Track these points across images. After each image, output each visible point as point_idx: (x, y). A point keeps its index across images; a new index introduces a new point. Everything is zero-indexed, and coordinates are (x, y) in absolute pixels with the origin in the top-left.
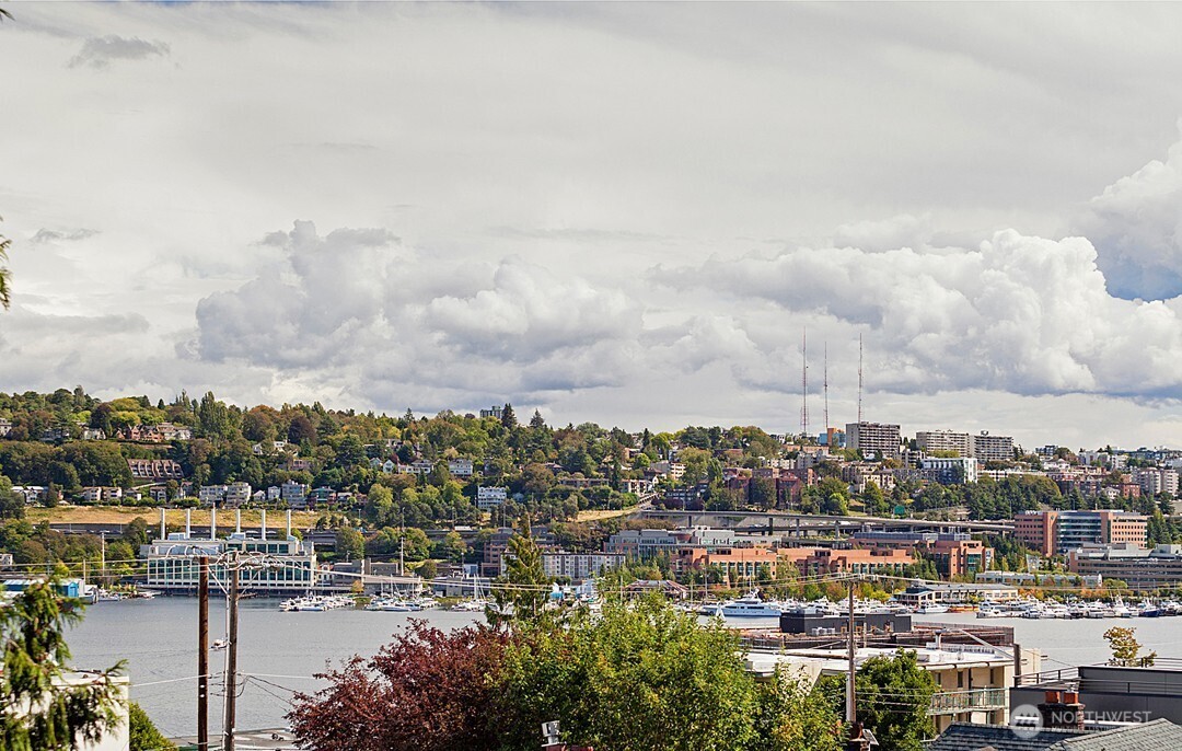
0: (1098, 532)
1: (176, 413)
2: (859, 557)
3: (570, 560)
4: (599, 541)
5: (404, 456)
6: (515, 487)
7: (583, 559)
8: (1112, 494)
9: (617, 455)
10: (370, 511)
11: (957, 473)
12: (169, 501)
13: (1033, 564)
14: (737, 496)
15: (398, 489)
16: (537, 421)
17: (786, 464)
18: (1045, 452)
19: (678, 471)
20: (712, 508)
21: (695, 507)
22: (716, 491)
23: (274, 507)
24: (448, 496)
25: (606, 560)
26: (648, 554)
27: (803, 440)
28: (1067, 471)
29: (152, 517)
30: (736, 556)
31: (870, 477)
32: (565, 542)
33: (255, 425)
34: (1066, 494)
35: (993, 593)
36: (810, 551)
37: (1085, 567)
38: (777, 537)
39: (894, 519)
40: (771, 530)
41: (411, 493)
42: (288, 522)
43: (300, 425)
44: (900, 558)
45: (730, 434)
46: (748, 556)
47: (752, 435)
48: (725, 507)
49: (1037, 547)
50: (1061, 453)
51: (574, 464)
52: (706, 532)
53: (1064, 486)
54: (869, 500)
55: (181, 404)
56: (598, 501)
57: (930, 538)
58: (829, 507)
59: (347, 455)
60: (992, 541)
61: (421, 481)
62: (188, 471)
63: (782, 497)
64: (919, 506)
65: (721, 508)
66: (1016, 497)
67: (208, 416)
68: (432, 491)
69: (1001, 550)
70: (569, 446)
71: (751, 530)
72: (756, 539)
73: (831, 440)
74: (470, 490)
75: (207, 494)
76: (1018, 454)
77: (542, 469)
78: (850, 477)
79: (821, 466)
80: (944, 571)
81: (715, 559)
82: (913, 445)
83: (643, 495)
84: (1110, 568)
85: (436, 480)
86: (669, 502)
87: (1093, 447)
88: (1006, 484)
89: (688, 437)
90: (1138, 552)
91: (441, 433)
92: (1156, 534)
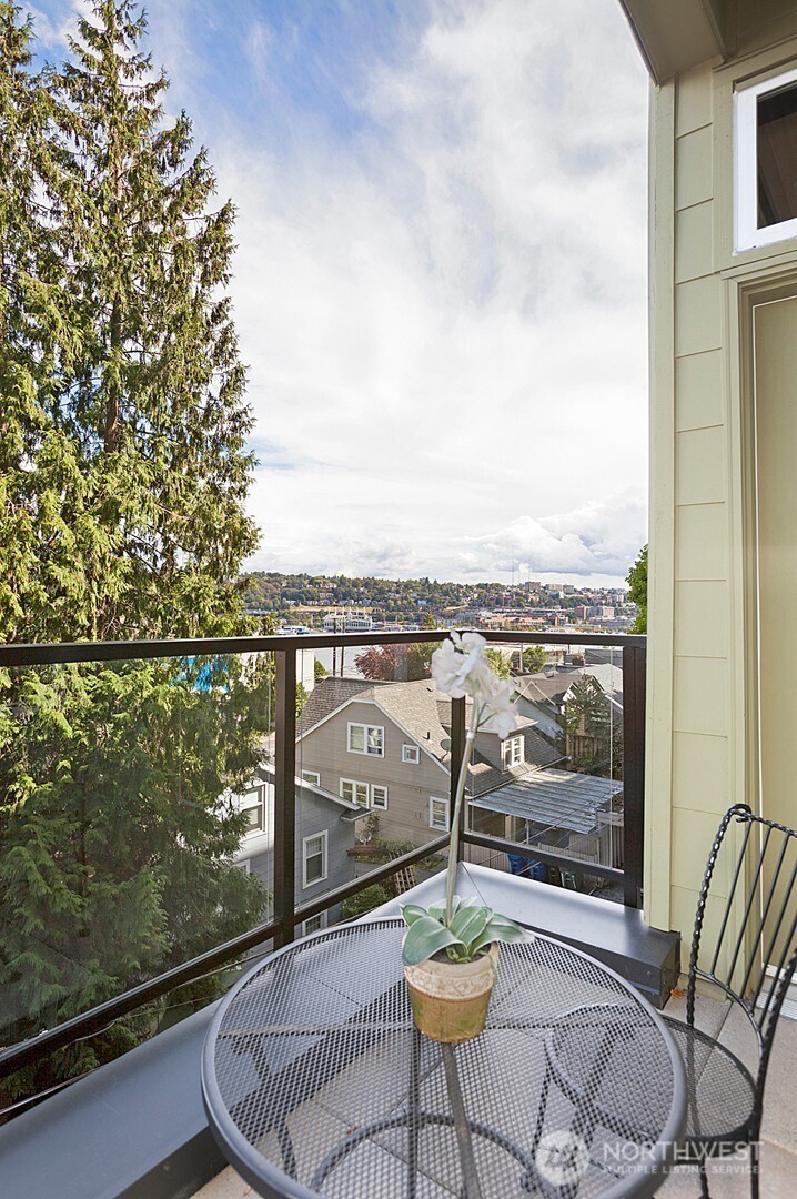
0: (599, 612)
1: (333, 580)
4: (453, 615)
5: (398, 592)
6: (428, 600)
7: (448, 621)
8: (603, 602)
9: (459, 592)
10: (387, 607)
11: (558, 595)
12: (331, 605)
13: (580, 622)
14: (492, 602)
15: (396, 601)
16: (435, 582)
17: (507, 593)
18: (584, 590)
19: (476, 596)
20: (486, 606)
21: (480, 606)
22: (487, 601)
23: (360, 606)
24: (410, 603)
25: (455, 621)
26: (467, 619)
27: (512, 587)
28: (591, 596)
29: (325, 609)
30: (493, 620)
31: (531, 597)
32: (443, 616)
33: (355, 583)
34: (590, 602)
35: (568, 630)
36: (514, 618)
37: (595, 623)
38: (505, 614)
39: (539, 609)
40: (503, 612)
41: (399, 602)
42: (364, 610)
43: (367, 583)
44: (540, 620)
45: (491, 585)
46: (496, 620)
47: (497, 585)
49: (582, 617)
50: (588, 590)
51: (446, 594)
52: (484, 613)
53: (589, 599)
54: (532, 604)
55: (334, 578)
56: (453, 604)
57: (549, 614)
58: (520, 606)
59: (381, 591)
60: (567, 615)
61: (402, 599)
62: (336, 596)
63: (506, 603)
64: (546, 605)
65: (488, 607)
66: (575, 602)
67: (342, 581)
68: (405, 602)
69: (570, 618)
70: (445, 588)
71: (497, 612)
72: (498, 615)
73: (520, 587)
74: (416, 601)
75: (341, 603)
76: (575, 590)
77: (437, 595)
78: (526, 597)
79: (517, 594)
80: (553, 624)
81: (486, 621)
82: (544, 588)
83: (465, 602)
84: (603, 623)
85: (406, 598)
86: (474, 605)
87: (598, 588)
88: (572, 599)
89: (478, 586)
90: (611, 618)
91: (408, 585)
92: (617, 613)
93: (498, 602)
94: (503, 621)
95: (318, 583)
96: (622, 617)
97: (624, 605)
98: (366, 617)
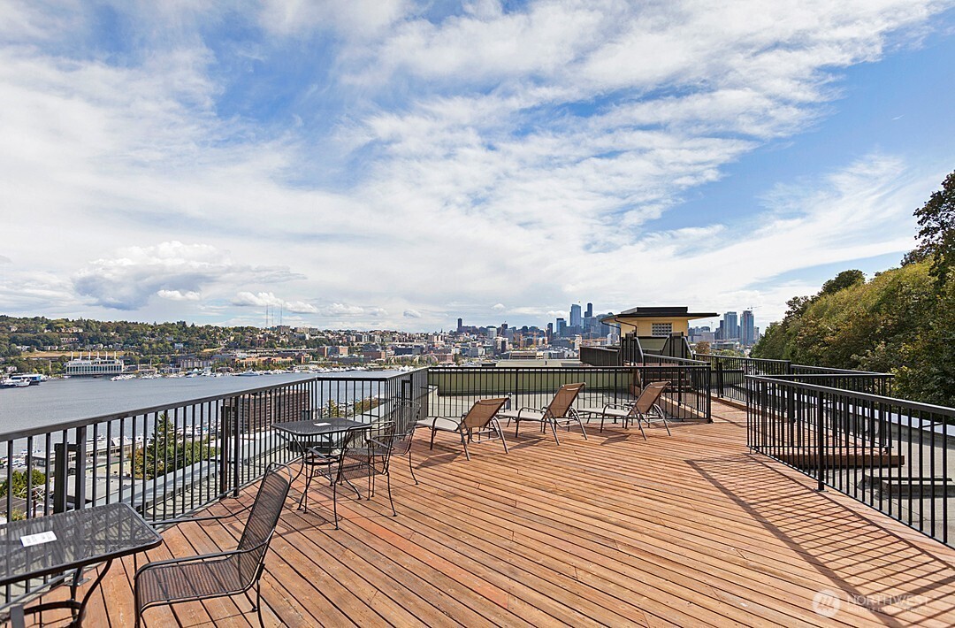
0: (337, 351)
1: (78, 324)
2: (279, 359)
3: (201, 363)
4: (210, 357)
5: (153, 336)
6: (185, 343)
7: (205, 362)
8: (340, 341)
9: (216, 335)
10: (142, 351)
11: (304, 337)
12: (75, 349)
13: (321, 359)
14: (248, 345)
15: (150, 345)
16: (193, 326)
17: (261, 336)
18: (325, 331)
19: (232, 338)
20: (241, 348)
21: (236, 348)
22: (242, 343)
23: (109, 350)
24: (166, 346)
25: (211, 363)
26: (223, 360)
27: (267, 329)
28: (331, 337)
29: (68, 354)
30: (247, 360)
31: (282, 339)
32: (200, 357)
33: (105, 327)
34: (329, 342)
35: (311, 367)
36: (266, 358)
37: (333, 359)
38: (258, 355)
39: (288, 349)
40: (256, 353)
41: (154, 346)
42: (115, 354)
43: (121, 328)
44: (289, 359)
45: (247, 328)
46: (250, 360)
47: (252, 328)
48: (244, 347)
49: (323, 355)
50: (329, 332)
51: (203, 337)
52: (239, 354)
53: (329, 340)
54: (282, 344)
55: (79, 321)
56: (211, 347)
57: (297, 354)
58: (272, 347)
59: (134, 335)
60: (311, 354)
61: (158, 342)
62: (81, 340)
63: (260, 344)
64: (294, 346)
65: (243, 348)
66: (318, 343)
67: (87, 325)
68: (161, 345)
69: (314, 356)
70: (202, 332)
71: (252, 353)
72: (252, 355)
73: (273, 329)
74: (172, 344)
75: (88, 347)
76: (319, 332)
77: (194, 338)
78: (278, 339)
79: (270, 336)
80: (300, 362)
81: (241, 361)
82: (293, 331)
83: (222, 344)
84: (338, 359)
85: (162, 342)
86: (230, 346)
87: (336, 330)
88: (316, 340)
89: (235, 329)
90: (345, 355)
91: (165, 329)
92: (350, 351)
93: (252, 344)
94: (256, 360)
95: (57, 328)
96: (354, 355)
97: (356, 344)
98: (117, 361)
